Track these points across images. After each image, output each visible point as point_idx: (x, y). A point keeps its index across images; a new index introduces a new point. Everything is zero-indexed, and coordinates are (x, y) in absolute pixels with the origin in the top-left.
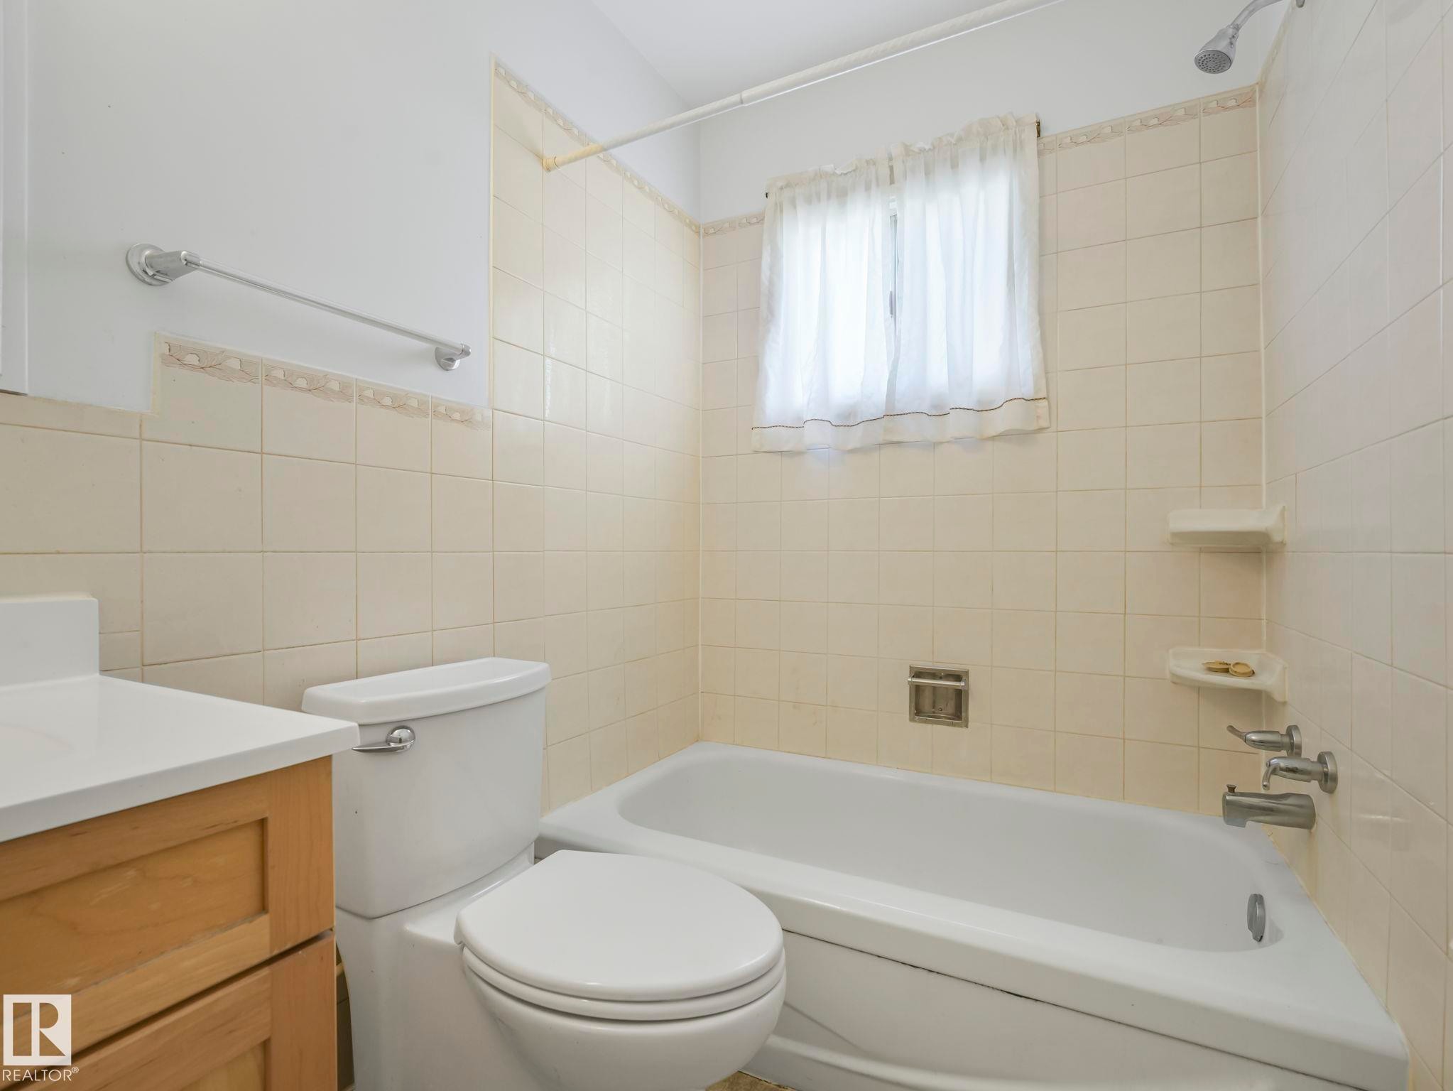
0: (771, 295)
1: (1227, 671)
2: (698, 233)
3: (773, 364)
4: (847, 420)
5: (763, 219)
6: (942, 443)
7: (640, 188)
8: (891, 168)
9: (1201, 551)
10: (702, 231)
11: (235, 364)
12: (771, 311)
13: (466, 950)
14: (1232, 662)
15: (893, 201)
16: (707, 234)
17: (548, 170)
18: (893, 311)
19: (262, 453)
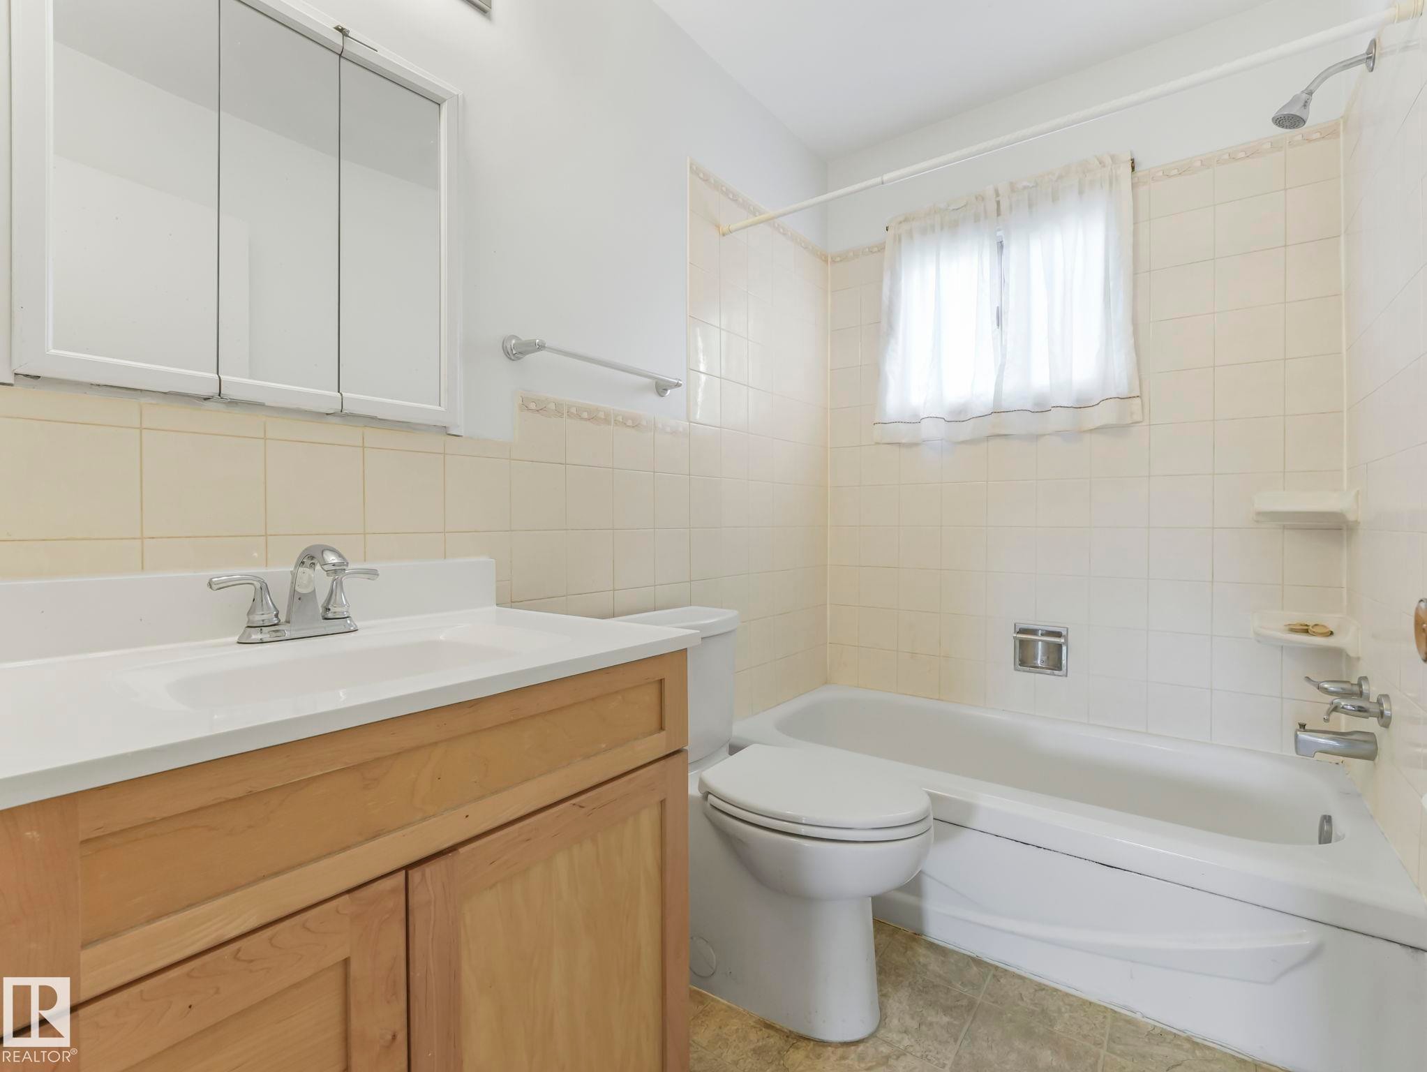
0: (891, 312)
1: (1306, 631)
2: (826, 261)
3: (892, 369)
4: (958, 417)
5: (884, 248)
6: (1044, 435)
7: (784, 234)
8: (998, 203)
9: (1284, 527)
10: (829, 260)
11: (552, 406)
12: (891, 327)
13: (710, 796)
14: (1311, 623)
15: (999, 230)
16: (834, 261)
17: (724, 235)
18: (999, 322)
19: (565, 464)
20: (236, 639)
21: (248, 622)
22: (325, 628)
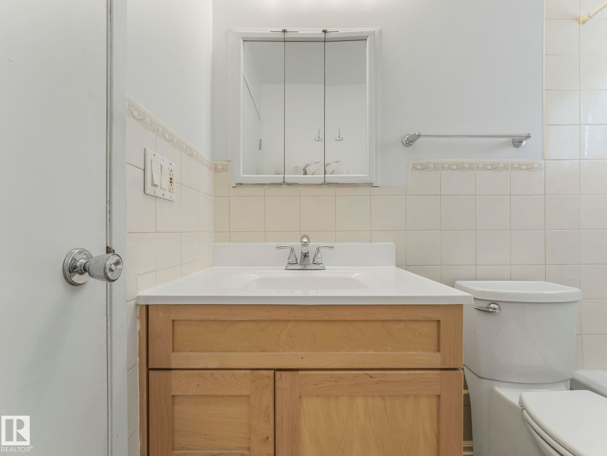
11: (432, 166)
13: (524, 410)
17: (584, 23)
19: (441, 195)
20: (284, 267)
21: (288, 262)
22: (311, 267)
